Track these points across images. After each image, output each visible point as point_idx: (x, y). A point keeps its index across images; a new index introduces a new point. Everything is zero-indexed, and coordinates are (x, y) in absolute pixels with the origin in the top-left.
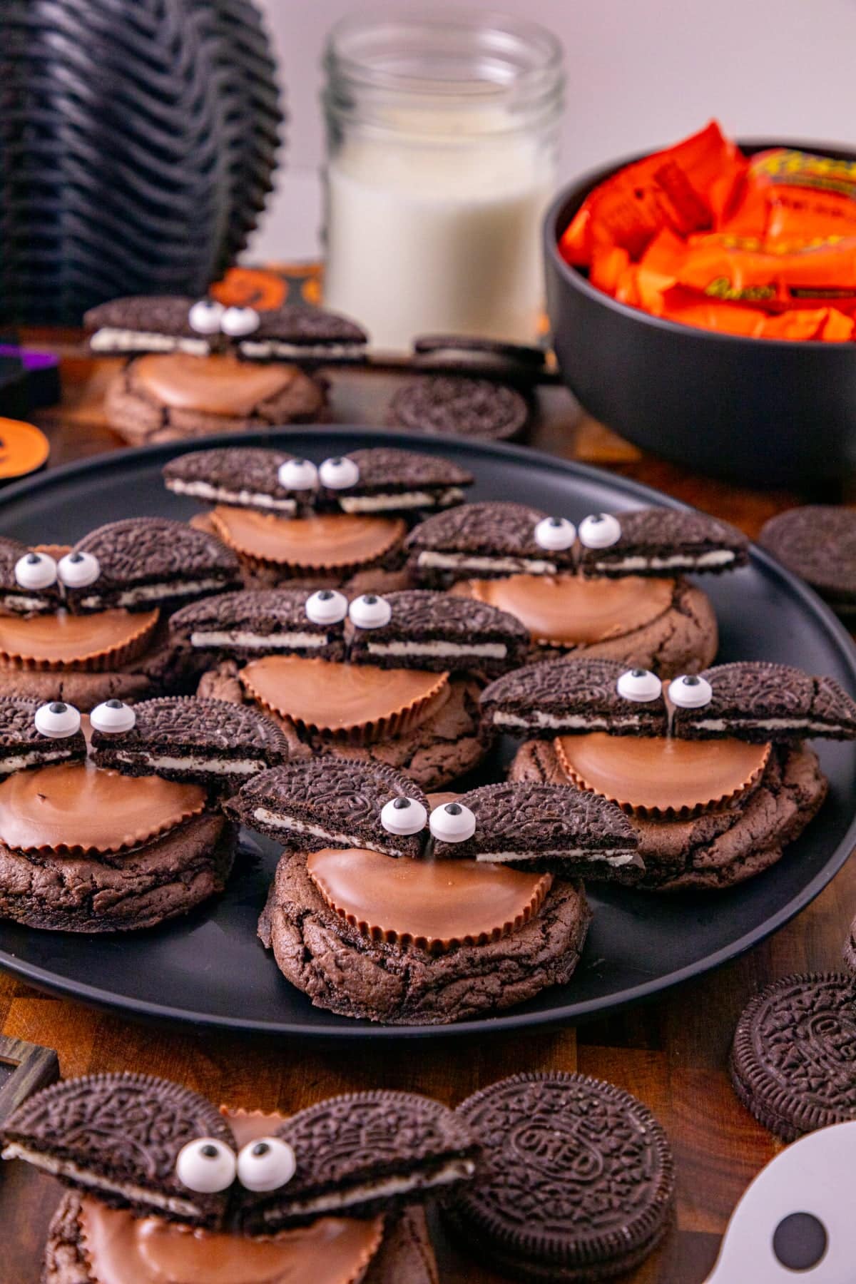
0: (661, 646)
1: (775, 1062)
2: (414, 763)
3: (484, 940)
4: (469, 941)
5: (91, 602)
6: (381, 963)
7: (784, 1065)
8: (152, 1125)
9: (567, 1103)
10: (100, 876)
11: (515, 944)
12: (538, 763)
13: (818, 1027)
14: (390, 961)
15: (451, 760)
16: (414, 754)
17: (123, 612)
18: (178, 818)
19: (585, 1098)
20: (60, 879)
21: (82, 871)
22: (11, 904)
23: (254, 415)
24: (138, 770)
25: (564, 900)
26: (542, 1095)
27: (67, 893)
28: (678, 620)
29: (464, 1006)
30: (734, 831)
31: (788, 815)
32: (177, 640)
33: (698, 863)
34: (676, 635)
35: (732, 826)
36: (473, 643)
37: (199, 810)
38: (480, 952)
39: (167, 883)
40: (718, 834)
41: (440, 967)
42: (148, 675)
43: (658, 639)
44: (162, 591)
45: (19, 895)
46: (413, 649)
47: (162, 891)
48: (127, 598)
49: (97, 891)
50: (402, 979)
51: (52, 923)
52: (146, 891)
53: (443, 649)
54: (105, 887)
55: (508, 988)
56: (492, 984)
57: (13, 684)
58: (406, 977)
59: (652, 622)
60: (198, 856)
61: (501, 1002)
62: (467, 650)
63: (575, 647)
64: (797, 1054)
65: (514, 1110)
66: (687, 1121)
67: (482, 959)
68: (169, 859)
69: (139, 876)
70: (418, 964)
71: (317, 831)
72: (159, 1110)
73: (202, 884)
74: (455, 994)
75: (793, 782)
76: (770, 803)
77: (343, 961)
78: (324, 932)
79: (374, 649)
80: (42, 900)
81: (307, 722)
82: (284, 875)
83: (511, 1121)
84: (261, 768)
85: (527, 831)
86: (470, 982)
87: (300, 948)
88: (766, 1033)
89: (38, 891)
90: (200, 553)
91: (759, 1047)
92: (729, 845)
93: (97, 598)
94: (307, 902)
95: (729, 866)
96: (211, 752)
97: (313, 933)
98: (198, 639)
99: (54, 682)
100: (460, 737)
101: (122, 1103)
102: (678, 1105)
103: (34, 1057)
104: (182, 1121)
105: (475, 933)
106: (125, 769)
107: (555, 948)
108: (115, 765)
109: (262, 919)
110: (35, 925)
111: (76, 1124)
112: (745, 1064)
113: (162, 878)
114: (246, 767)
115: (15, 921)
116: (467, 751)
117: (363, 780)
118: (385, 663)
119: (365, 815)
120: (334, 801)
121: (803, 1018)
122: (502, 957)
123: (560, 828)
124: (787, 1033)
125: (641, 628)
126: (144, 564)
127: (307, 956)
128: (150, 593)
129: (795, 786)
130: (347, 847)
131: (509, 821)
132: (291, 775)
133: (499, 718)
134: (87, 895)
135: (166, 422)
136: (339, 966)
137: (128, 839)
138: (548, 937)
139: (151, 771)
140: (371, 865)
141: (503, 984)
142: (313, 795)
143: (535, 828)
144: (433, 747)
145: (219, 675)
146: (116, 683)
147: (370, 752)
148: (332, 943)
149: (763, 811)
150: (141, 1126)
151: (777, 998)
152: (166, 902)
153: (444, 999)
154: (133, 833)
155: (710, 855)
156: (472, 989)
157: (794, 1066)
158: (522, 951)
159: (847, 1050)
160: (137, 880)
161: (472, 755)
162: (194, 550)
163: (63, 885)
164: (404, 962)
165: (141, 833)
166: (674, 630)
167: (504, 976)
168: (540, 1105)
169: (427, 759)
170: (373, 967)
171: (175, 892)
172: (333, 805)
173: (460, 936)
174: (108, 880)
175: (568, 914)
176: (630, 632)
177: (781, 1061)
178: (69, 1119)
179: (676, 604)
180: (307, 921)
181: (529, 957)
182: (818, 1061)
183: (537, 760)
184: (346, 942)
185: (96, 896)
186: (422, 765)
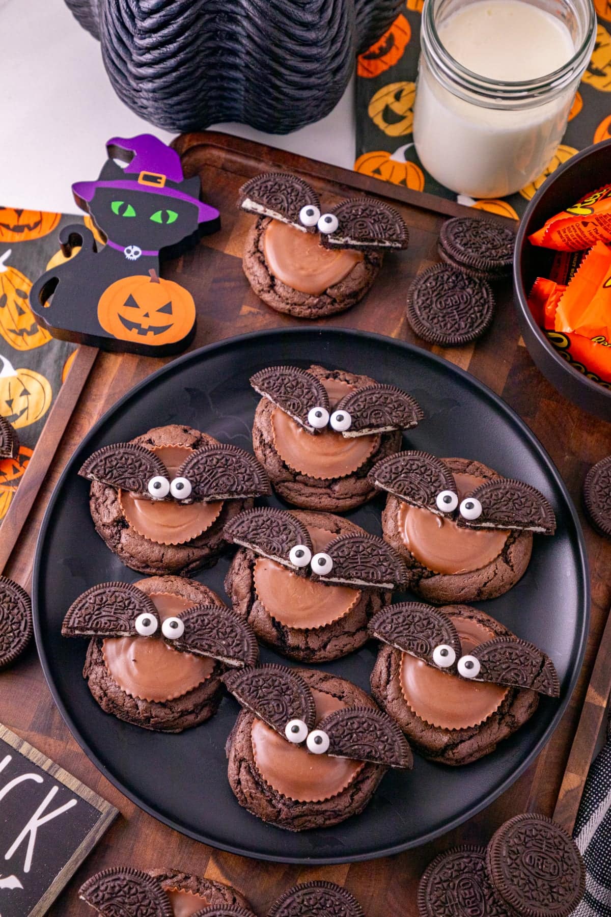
0: (486, 584)
1: (432, 902)
2: (328, 647)
3: (319, 803)
4: (312, 802)
5: (186, 502)
6: (270, 801)
7: (436, 904)
8: (139, 907)
9: (330, 907)
10: (156, 711)
11: (334, 805)
12: (388, 667)
13: (461, 884)
14: (274, 801)
15: (349, 646)
16: (329, 642)
17: (205, 505)
18: (197, 685)
19: (339, 905)
20: (136, 707)
21: (146, 709)
22: (114, 707)
23: (324, 293)
24: (182, 650)
25: (368, 778)
26: (321, 899)
27: (139, 713)
28: (501, 565)
29: (306, 827)
30: (469, 742)
31: (502, 736)
32: (226, 536)
33: (446, 755)
34: (495, 579)
35: (471, 737)
36: (376, 583)
37: (209, 677)
38: (316, 807)
39: (186, 715)
40: (462, 741)
41: (297, 811)
42: (211, 549)
43: (486, 580)
44: (226, 496)
45: (118, 705)
46: (342, 580)
47: (183, 719)
48: (206, 499)
49: (153, 718)
50: (277, 812)
51: (132, 721)
52: (175, 719)
53: (360, 582)
54: (156, 716)
55: (328, 822)
56: (320, 820)
57: (140, 549)
58: (279, 812)
59: (485, 567)
60: (204, 700)
61: (324, 826)
62: (371, 584)
63: (439, 574)
64: (444, 900)
65: (305, 905)
66: (390, 906)
67: (317, 811)
68: (189, 705)
69: (173, 712)
70: (285, 809)
71: (258, 714)
72: (144, 898)
73: (205, 713)
74: (301, 822)
75: (513, 713)
76: (496, 726)
77: (253, 795)
78: (248, 777)
79: (321, 579)
80: (128, 712)
81: (277, 620)
82: (240, 730)
83: (303, 911)
84: (241, 665)
85: (355, 749)
86: (310, 817)
87: (236, 777)
88: (435, 882)
89: (126, 709)
90: (248, 480)
91: (429, 890)
92: (464, 749)
93: (190, 500)
94: (245, 754)
95: (464, 758)
96: (218, 653)
97: (244, 776)
98: (236, 540)
99: (159, 552)
100: (358, 630)
101: (130, 889)
102: (390, 895)
103: (108, 814)
104: (152, 908)
105: (315, 800)
106: (176, 649)
107: (355, 805)
108: (172, 646)
109: (229, 738)
110: (124, 719)
111: (108, 900)
112: (419, 898)
113: (184, 713)
114: (235, 663)
115: (115, 716)
116: (359, 639)
117: (288, 689)
118: (327, 584)
119: (281, 719)
120: (268, 703)
121: (457, 877)
122: (326, 811)
123: (371, 751)
124: (445, 885)
125: (478, 570)
126: (217, 485)
127: (239, 782)
128: (218, 497)
129: (514, 716)
130: (271, 728)
131: (348, 740)
132: (254, 677)
133: (376, 635)
134: (148, 719)
135: (272, 286)
136: (251, 796)
137: (170, 697)
138: (352, 799)
139: (189, 652)
140: (278, 746)
141: (326, 819)
142: (260, 697)
143: (358, 749)
144: (341, 637)
145: (245, 558)
146: (191, 555)
147: (308, 636)
148: (250, 785)
149: (489, 732)
150: (134, 907)
151: (451, 858)
152: (185, 724)
153: (296, 822)
154: (173, 695)
155: (453, 754)
156: (310, 821)
157: (440, 906)
158: (336, 809)
159: (468, 902)
160: (172, 716)
161: (361, 643)
162: (246, 477)
163: (138, 709)
164: (280, 806)
165: (176, 695)
166: (496, 574)
167: (326, 817)
168: (318, 906)
169: (336, 646)
170: (266, 803)
171: (191, 718)
172: (267, 709)
173: (308, 801)
174: (158, 714)
175: (367, 786)
176: (471, 572)
177: (435, 902)
178: (107, 896)
179: (504, 554)
180: (244, 764)
181: (340, 811)
182: (452, 906)
183: (390, 664)
184: (257, 783)
185: (152, 720)
186: (331, 650)
